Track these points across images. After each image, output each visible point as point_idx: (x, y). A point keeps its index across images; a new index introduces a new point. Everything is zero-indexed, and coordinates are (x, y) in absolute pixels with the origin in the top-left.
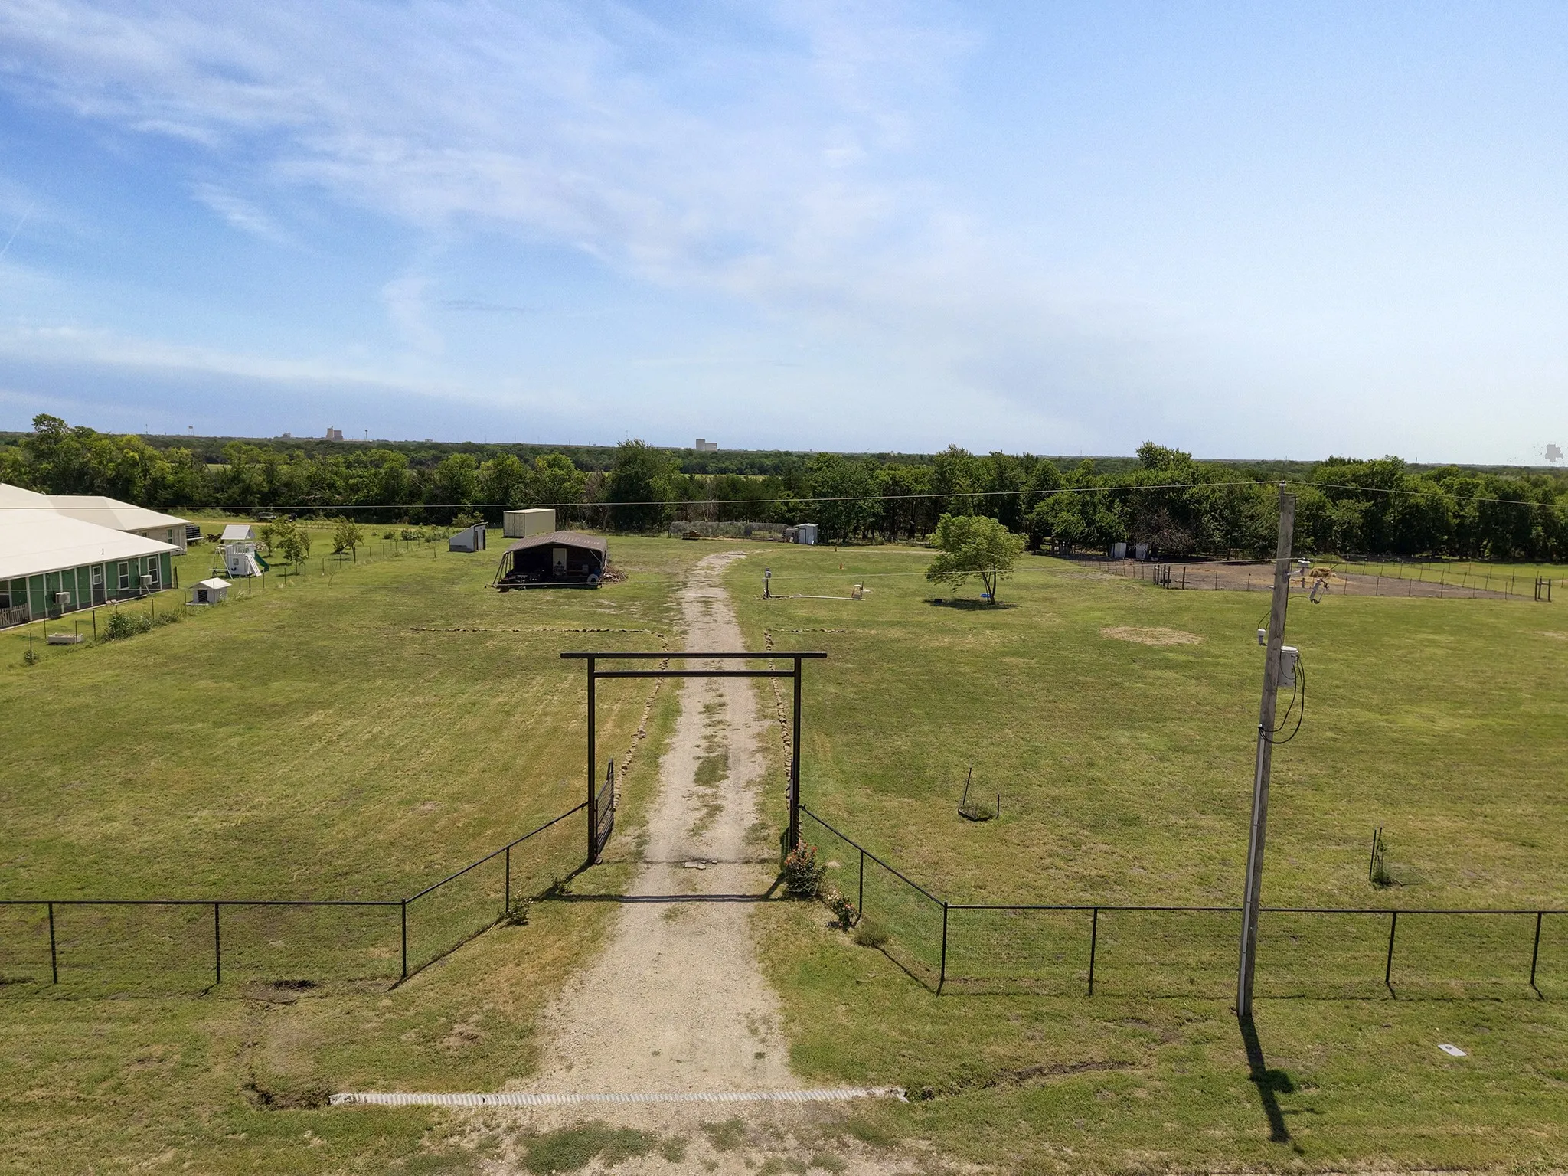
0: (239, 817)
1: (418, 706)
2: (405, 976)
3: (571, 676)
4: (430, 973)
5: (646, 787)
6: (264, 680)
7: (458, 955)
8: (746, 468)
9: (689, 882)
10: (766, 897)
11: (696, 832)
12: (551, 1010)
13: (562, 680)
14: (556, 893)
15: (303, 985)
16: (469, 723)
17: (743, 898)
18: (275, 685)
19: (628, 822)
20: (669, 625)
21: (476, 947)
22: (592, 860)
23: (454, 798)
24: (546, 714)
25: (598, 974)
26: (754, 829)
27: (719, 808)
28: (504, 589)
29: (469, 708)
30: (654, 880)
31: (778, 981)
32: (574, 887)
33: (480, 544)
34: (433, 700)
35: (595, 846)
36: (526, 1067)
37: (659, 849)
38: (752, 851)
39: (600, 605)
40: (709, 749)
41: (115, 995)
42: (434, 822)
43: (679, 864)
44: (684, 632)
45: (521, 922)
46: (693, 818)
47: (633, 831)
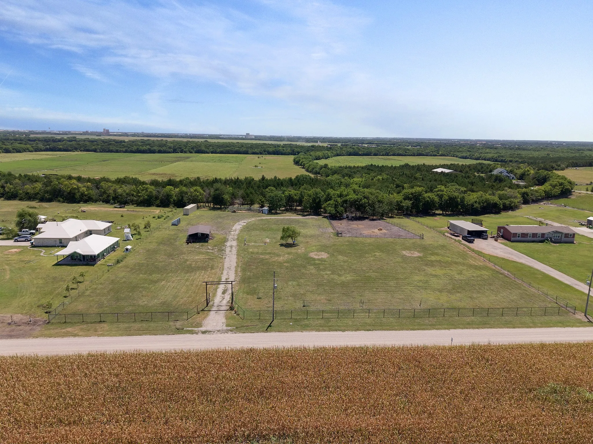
0: (161, 301)
1: (178, 280)
2: (188, 319)
3: (203, 272)
4: (190, 319)
5: (215, 295)
6: (151, 274)
7: (193, 317)
8: (263, 152)
9: (219, 309)
10: (227, 310)
11: (221, 302)
12: (203, 322)
13: (202, 272)
14: (203, 310)
15: (177, 320)
16: (187, 283)
17: (225, 310)
18: (153, 275)
19: (212, 301)
20: (222, 256)
21: (194, 316)
22: (207, 306)
23: (188, 297)
24: (200, 281)
25: (208, 318)
26: (228, 301)
27: (224, 298)
28: (188, 244)
29: (187, 280)
30: (215, 308)
31: (226, 319)
32: (205, 310)
33: (179, 223)
34: (181, 278)
35: (207, 305)
36: (201, 327)
37: (216, 304)
38: (227, 305)
39: (209, 249)
40: (225, 288)
41: (159, 321)
42: (186, 301)
43: (218, 306)
44: (225, 258)
45: (199, 314)
46: (220, 300)
47: (213, 302)
